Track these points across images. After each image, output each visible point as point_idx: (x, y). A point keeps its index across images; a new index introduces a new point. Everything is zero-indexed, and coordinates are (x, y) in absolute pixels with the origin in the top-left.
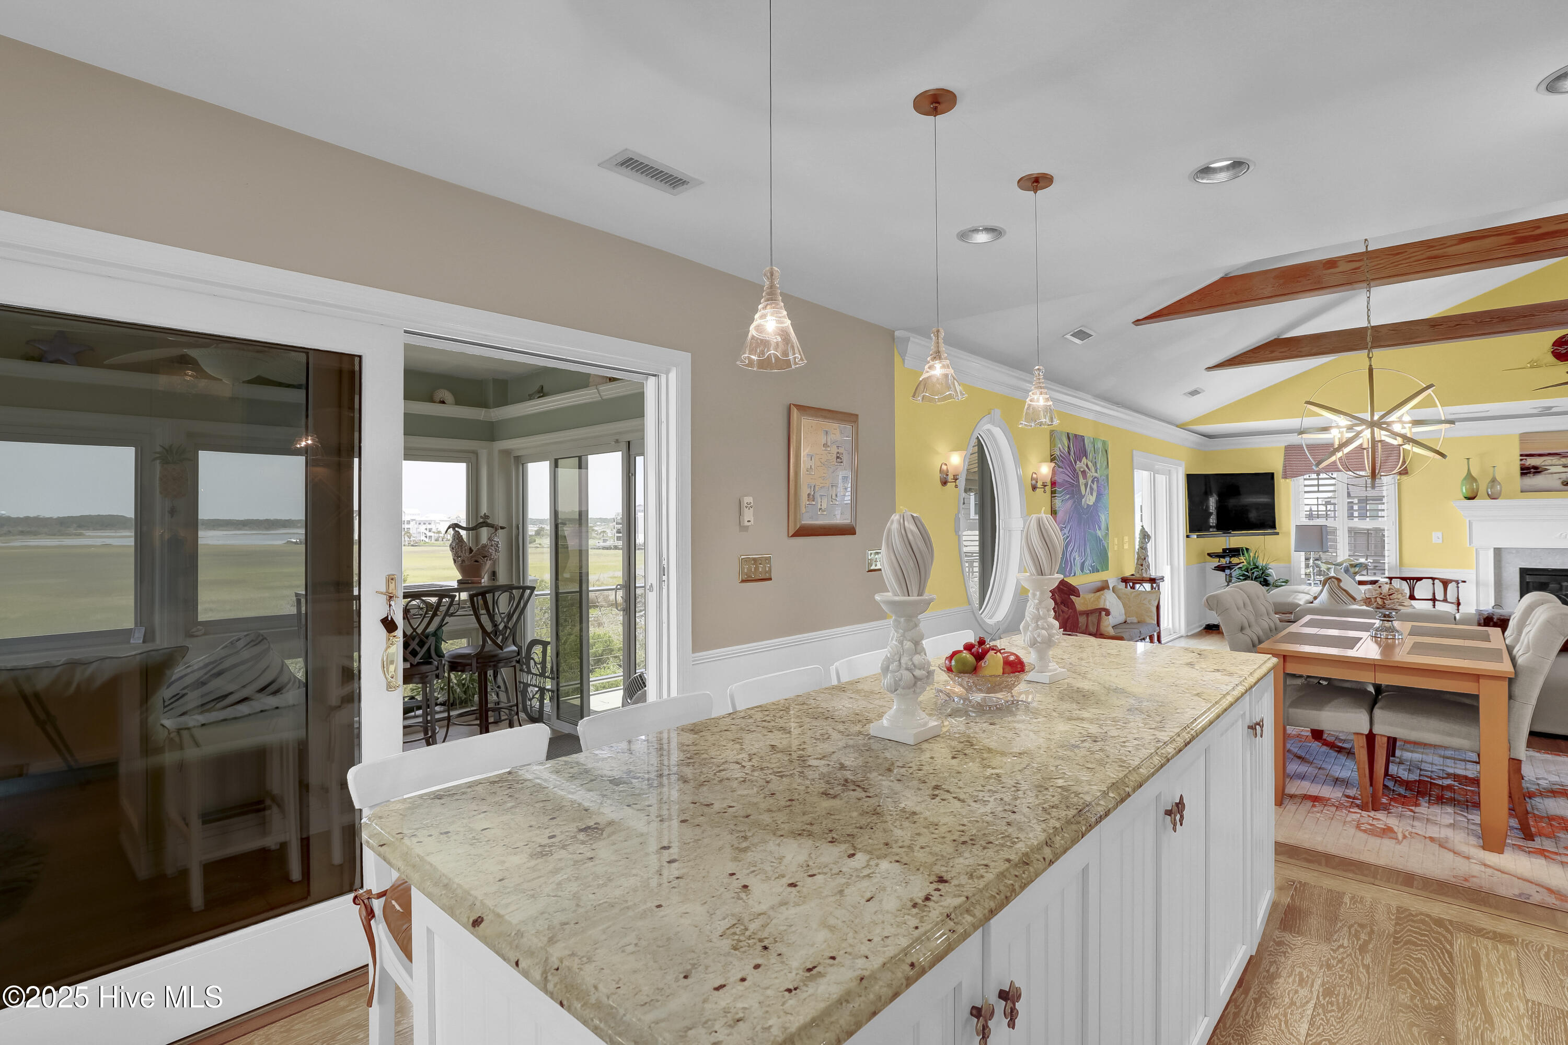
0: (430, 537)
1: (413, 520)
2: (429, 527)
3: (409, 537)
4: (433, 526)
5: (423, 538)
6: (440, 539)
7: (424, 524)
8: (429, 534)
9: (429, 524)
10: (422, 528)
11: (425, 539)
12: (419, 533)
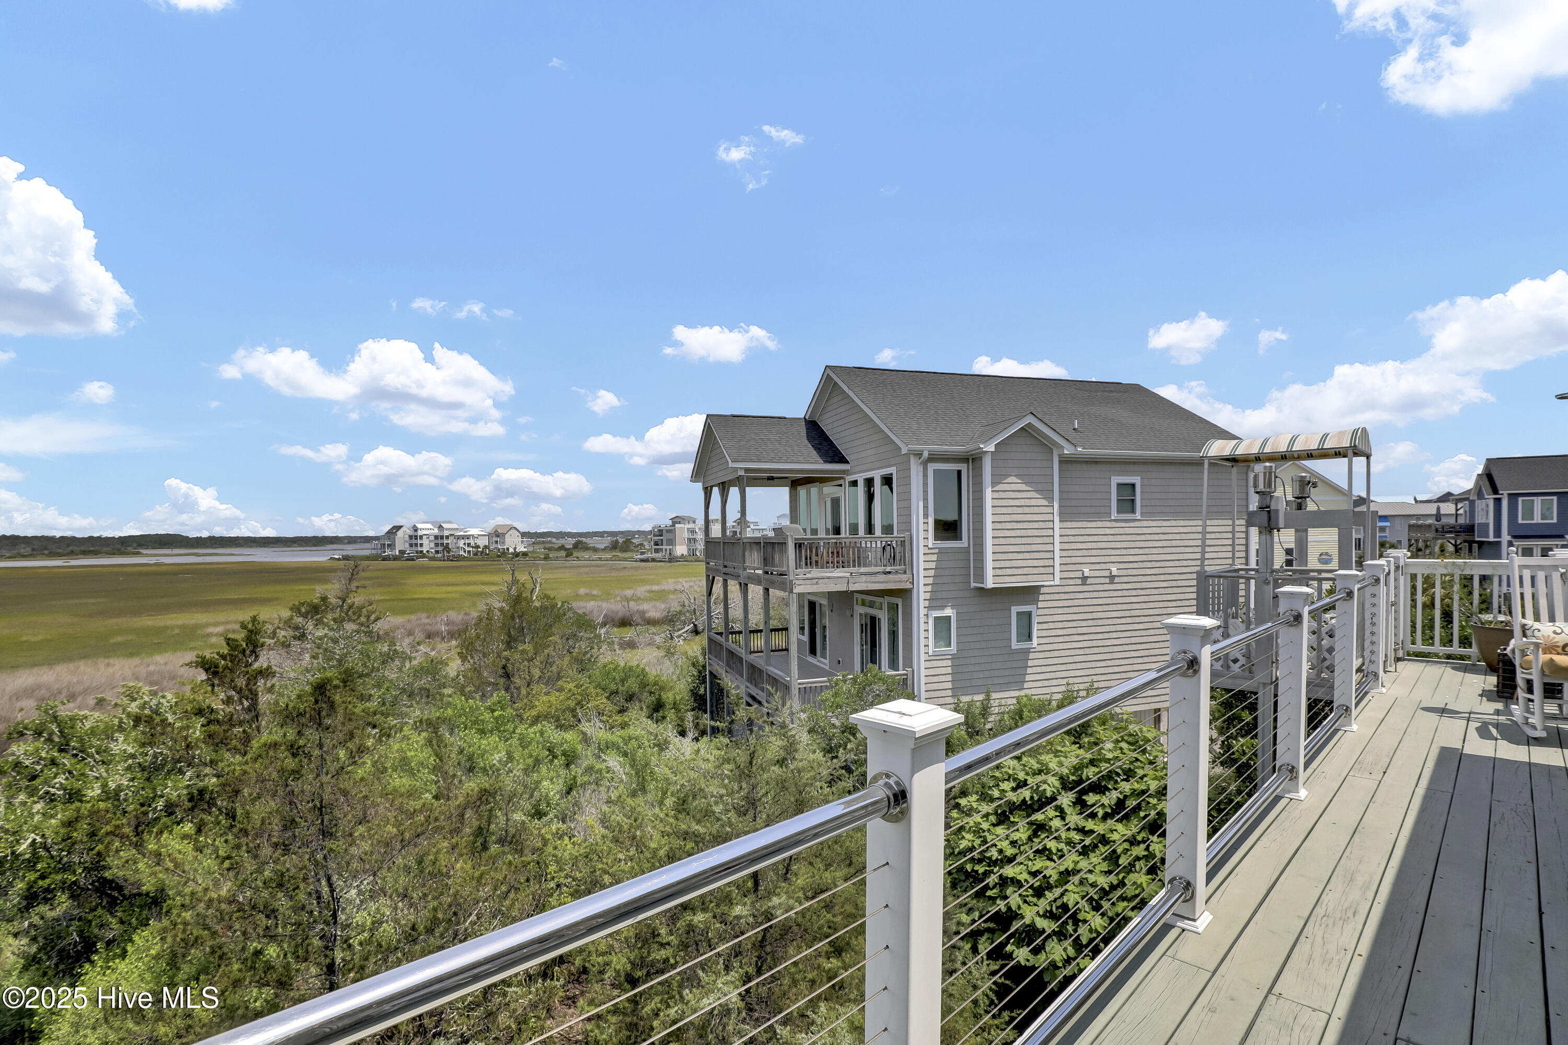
0: (469, 552)
1: (451, 535)
2: (467, 541)
3: (448, 552)
4: (472, 542)
5: (462, 553)
6: (479, 553)
7: (463, 538)
8: (467, 549)
9: (468, 538)
10: (461, 543)
12: (458, 548)
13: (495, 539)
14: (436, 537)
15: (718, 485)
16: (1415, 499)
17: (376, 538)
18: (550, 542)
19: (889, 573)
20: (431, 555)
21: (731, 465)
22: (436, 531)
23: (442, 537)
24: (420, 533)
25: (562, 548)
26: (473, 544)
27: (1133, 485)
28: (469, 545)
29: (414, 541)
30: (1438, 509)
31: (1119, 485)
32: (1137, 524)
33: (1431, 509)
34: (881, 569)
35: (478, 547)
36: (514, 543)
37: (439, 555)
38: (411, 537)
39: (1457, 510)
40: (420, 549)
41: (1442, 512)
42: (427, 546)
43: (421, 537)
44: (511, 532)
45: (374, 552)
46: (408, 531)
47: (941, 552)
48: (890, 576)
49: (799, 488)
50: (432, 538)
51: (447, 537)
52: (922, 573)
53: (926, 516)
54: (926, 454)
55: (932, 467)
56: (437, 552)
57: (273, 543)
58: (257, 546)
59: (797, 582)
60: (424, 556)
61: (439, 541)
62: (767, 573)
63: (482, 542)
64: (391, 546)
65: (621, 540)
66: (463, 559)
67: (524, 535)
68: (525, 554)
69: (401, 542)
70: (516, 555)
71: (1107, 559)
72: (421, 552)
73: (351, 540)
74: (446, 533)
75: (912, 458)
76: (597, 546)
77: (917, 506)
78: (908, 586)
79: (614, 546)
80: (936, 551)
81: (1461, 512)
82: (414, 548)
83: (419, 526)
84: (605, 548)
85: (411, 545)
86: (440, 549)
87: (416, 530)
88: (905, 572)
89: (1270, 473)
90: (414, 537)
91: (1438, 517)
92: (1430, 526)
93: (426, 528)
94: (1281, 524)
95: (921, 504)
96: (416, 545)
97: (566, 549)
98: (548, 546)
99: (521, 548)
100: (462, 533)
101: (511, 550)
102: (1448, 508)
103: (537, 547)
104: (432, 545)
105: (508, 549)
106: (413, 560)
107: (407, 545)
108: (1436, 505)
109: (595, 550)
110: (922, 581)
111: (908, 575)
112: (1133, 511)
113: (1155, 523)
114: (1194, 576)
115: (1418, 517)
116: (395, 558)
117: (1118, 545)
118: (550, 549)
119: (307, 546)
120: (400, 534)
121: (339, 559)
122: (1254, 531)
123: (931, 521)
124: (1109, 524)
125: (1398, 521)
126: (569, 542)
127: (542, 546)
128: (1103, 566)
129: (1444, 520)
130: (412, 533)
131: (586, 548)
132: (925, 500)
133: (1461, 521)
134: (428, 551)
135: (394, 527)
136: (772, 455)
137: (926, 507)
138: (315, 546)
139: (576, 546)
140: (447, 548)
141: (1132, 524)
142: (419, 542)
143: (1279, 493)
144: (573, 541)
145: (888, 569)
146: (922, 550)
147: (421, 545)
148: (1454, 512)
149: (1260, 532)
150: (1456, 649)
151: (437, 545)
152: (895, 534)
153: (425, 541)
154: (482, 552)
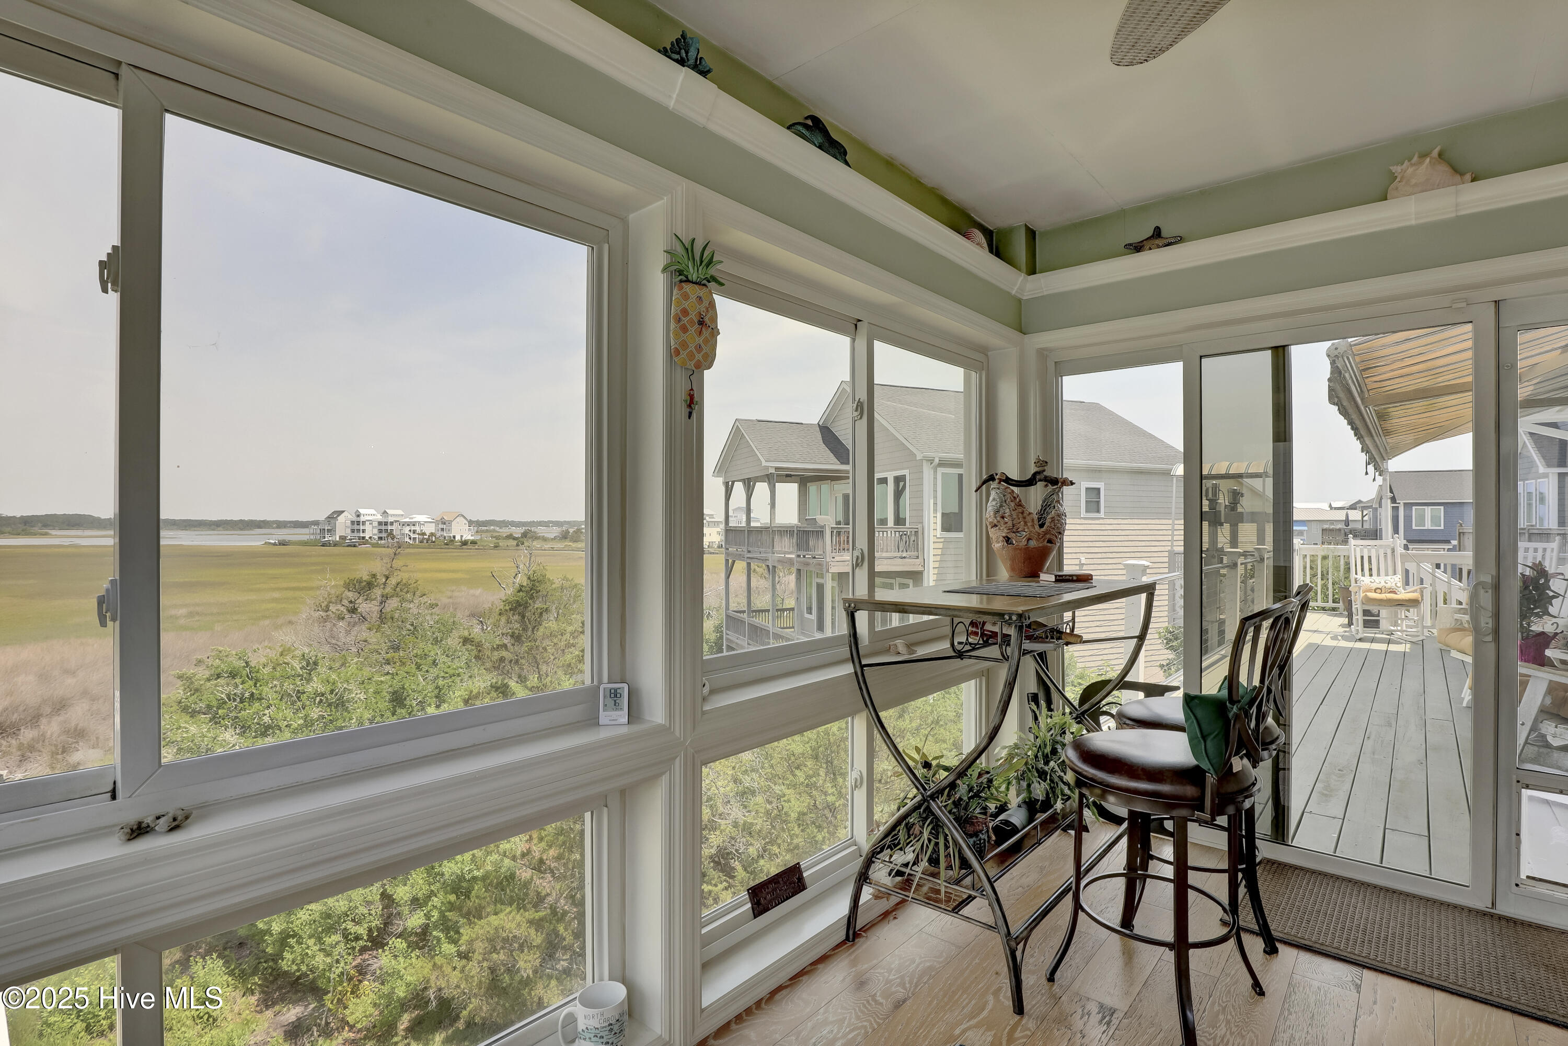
0: (414, 539)
1: (396, 521)
2: (413, 528)
3: (393, 539)
4: (417, 528)
5: (407, 539)
6: (425, 541)
7: (408, 525)
8: (413, 536)
9: (414, 525)
10: (406, 530)
11: (408, 540)
12: (403, 534)
13: (441, 526)
14: (380, 523)
15: (743, 481)
16: (1330, 506)
17: (316, 523)
18: (494, 531)
19: (904, 558)
20: (374, 541)
21: (764, 463)
22: (379, 518)
23: (386, 524)
24: (362, 519)
25: (510, 537)
26: (418, 530)
27: (1098, 490)
28: (414, 532)
29: (356, 527)
30: (1347, 516)
31: (1087, 489)
32: (1101, 521)
33: (1341, 515)
34: (900, 554)
35: (424, 534)
36: (460, 531)
37: (383, 542)
38: (353, 522)
39: (1363, 517)
40: (362, 535)
41: (1350, 519)
42: (370, 532)
43: (364, 523)
44: (458, 519)
45: (312, 537)
46: (350, 516)
47: (946, 541)
48: (906, 560)
49: (808, 484)
50: (375, 524)
51: (392, 524)
52: (932, 558)
53: (935, 511)
54: (937, 461)
55: (940, 470)
56: (381, 538)
57: (195, 526)
58: (177, 529)
59: (833, 564)
60: (366, 543)
61: (383, 527)
62: (799, 556)
63: (429, 529)
64: (331, 531)
65: (571, 530)
66: (409, 546)
67: (471, 523)
68: (474, 543)
69: (342, 527)
70: (465, 543)
71: (1078, 550)
72: (364, 538)
73: (281, 525)
74: (391, 519)
75: (925, 463)
76: (546, 535)
77: (929, 503)
78: (920, 569)
79: (565, 536)
80: (942, 540)
81: (1366, 518)
82: (356, 534)
83: (362, 511)
84: (555, 538)
85: (353, 531)
86: (384, 535)
87: (358, 516)
88: (918, 557)
89: (1216, 488)
90: (357, 524)
91: (1347, 522)
92: (1340, 530)
93: (370, 514)
94: (1223, 520)
95: (932, 501)
96: (358, 531)
97: (515, 539)
98: (495, 534)
99: (468, 537)
100: (407, 520)
101: (458, 538)
102: (1355, 515)
103: (484, 535)
104: (376, 531)
105: (454, 537)
106: (355, 546)
107: (349, 531)
108: (1345, 512)
109: (545, 539)
110: (932, 565)
111: (920, 560)
112: (1098, 511)
113: (1116, 522)
114: (1166, 554)
115: (1332, 522)
116: (336, 544)
117: (1086, 539)
118: (497, 538)
119: (234, 529)
120: (341, 519)
121: (275, 544)
122: (1205, 524)
123: (939, 515)
124: (1078, 521)
125: (1314, 525)
126: (517, 532)
127: (489, 535)
128: (1074, 556)
129: (1351, 526)
130: (355, 519)
131: (536, 538)
132: (935, 497)
133: (1366, 526)
134: (370, 538)
135: (334, 512)
136: (798, 456)
137: (935, 504)
138: (241, 529)
139: (525, 535)
140: (391, 534)
141: (1097, 522)
142: (362, 527)
143: (1221, 501)
144: (521, 530)
145: (904, 554)
146: (932, 539)
147: (364, 531)
148: (1360, 519)
149: (1209, 525)
150: (1331, 604)
151: (380, 531)
152: (907, 525)
153: (368, 527)
154: (428, 540)
